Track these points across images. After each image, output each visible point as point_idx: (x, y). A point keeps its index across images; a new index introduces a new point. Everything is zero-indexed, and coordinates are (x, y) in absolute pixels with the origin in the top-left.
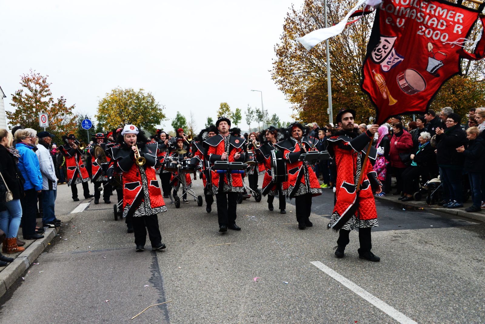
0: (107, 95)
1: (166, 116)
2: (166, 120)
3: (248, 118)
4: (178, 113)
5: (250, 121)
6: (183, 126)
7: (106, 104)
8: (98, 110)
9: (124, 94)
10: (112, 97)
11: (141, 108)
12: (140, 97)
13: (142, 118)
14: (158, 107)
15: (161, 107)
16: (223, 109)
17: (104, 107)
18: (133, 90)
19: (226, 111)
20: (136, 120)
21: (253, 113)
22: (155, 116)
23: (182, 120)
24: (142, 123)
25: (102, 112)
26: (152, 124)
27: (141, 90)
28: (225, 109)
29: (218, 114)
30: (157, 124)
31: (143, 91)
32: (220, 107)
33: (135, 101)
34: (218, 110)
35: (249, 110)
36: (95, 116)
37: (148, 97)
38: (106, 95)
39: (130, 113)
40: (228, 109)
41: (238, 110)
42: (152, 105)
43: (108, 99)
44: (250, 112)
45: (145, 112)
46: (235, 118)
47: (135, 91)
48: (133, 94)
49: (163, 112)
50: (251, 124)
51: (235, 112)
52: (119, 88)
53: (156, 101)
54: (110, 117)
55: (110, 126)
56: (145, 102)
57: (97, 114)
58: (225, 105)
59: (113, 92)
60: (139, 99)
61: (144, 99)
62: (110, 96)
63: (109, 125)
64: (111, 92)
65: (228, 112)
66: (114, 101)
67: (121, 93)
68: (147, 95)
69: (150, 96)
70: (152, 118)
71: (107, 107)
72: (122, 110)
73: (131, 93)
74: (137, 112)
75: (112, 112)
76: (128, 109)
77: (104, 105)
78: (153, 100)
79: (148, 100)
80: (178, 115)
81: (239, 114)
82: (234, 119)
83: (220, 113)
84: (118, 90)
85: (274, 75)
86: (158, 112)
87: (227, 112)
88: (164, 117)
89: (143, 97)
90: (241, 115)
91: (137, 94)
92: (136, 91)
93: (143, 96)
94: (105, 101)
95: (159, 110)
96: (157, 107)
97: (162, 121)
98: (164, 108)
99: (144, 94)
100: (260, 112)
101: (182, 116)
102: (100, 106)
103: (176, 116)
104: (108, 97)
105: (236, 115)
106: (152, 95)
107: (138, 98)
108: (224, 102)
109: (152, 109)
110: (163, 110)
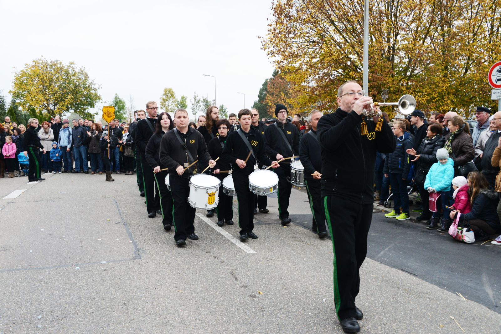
0: (27, 67)
1: (102, 98)
2: (102, 102)
3: (194, 108)
4: (116, 96)
5: (196, 110)
6: (122, 112)
7: (25, 77)
8: (13, 84)
9: (49, 66)
10: (33, 69)
11: (70, 86)
12: (70, 72)
13: (72, 98)
14: (93, 86)
15: (96, 87)
16: (168, 96)
17: (23, 82)
18: (61, 63)
19: (170, 97)
20: (64, 101)
21: (200, 102)
22: (88, 97)
23: (121, 104)
24: (71, 104)
25: (20, 88)
26: (84, 107)
27: (71, 63)
28: (169, 95)
29: (161, 101)
30: (91, 107)
31: (73, 66)
32: (164, 93)
33: (63, 77)
34: (161, 97)
35: (195, 98)
36: (10, 92)
37: (81, 73)
38: (25, 66)
39: (57, 92)
40: (172, 96)
41: (184, 97)
42: (84, 84)
43: (28, 71)
44: (197, 101)
45: (75, 91)
46: (180, 107)
47: (64, 64)
48: (61, 68)
49: (99, 93)
50: (197, 114)
51: (180, 100)
52: (42, 59)
53: (90, 78)
54: (30, 94)
55: (29, 106)
56: (77, 80)
57: (13, 90)
58: (169, 91)
59: (34, 63)
60: (68, 75)
61: (74, 75)
62: (31, 68)
63: (28, 104)
64: (31, 63)
65: (173, 98)
66: (35, 75)
67: (45, 65)
68: (79, 71)
69: (82, 72)
70: (84, 100)
71: (26, 81)
72: (46, 87)
73: (59, 66)
74: (66, 90)
75: (33, 88)
76: (54, 87)
77: (22, 79)
78: (86, 77)
79: (80, 77)
80: (116, 98)
81: (185, 102)
82: (178, 107)
83: (164, 100)
84: (41, 62)
85: (264, 43)
86: (93, 92)
87: (171, 99)
88: (99, 98)
89: (73, 73)
90: (186, 104)
91: (66, 68)
92: (66, 64)
93: (74, 71)
94: (24, 74)
95: (94, 90)
96: (91, 86)
97: (97, 103)
98: (100, 87)
99: (75, 69)
100: (207, 102)
101: (121, 99)
102: (16, 79)
103: (114, 99)
104: (27, 68)
105: (181, 103)
106: (85, 71)
107: (67, 73)
108: (168, 87)
109: (84, 88)
110: (98, 90)
